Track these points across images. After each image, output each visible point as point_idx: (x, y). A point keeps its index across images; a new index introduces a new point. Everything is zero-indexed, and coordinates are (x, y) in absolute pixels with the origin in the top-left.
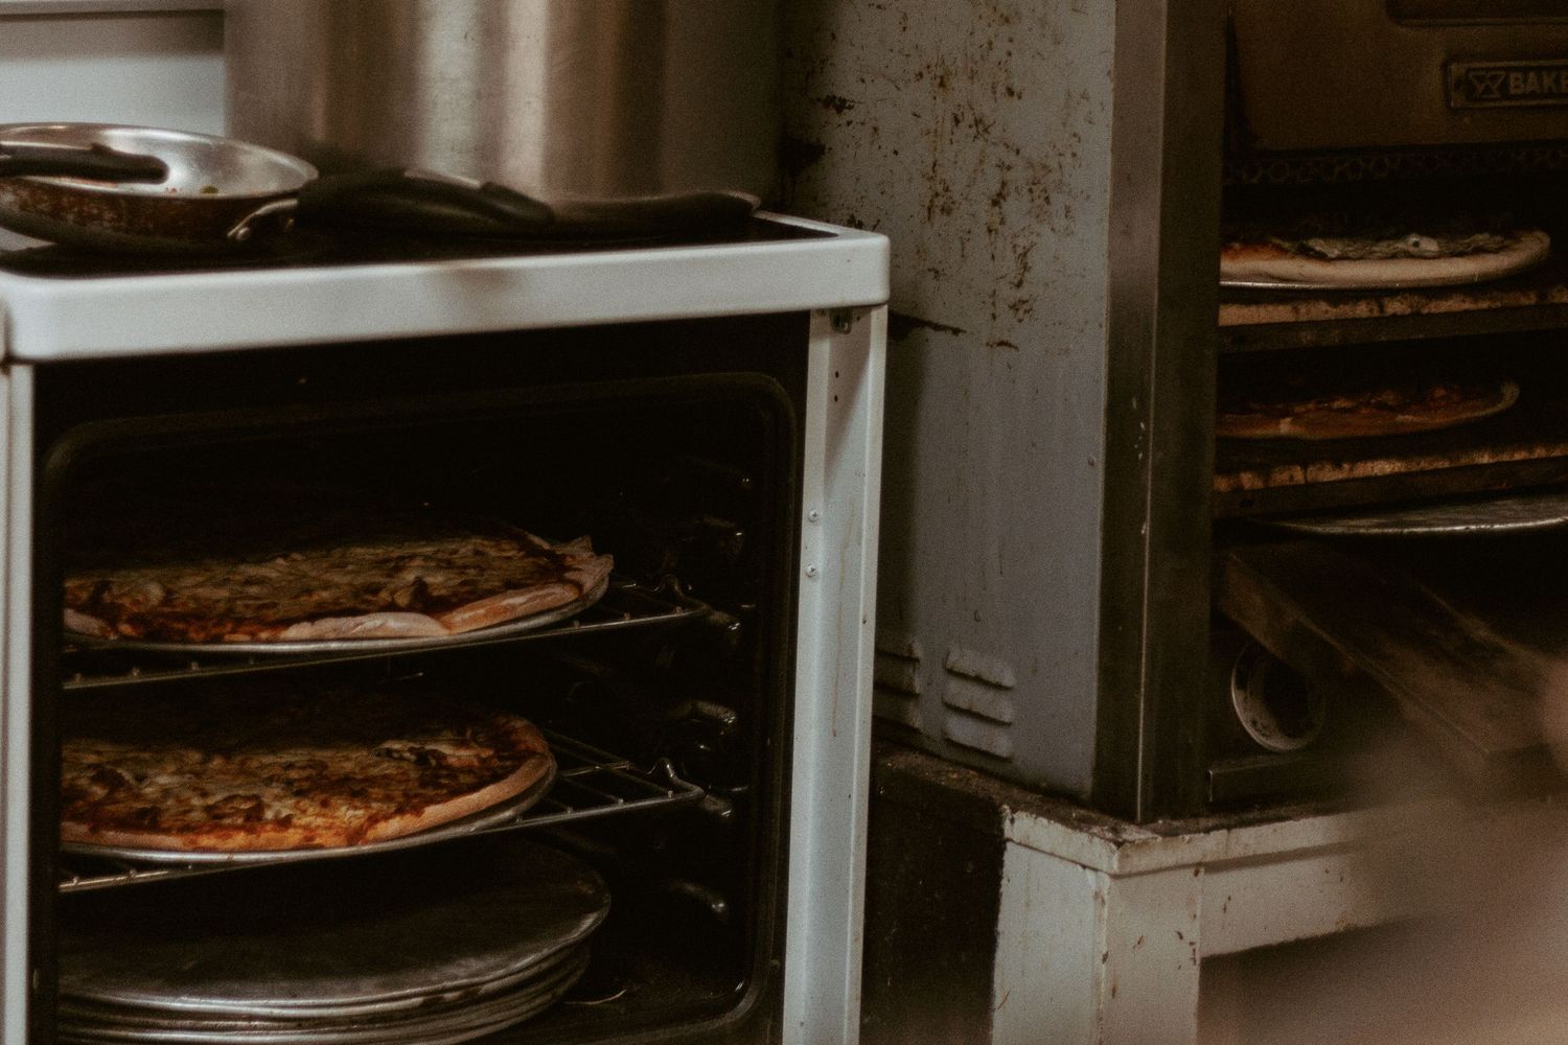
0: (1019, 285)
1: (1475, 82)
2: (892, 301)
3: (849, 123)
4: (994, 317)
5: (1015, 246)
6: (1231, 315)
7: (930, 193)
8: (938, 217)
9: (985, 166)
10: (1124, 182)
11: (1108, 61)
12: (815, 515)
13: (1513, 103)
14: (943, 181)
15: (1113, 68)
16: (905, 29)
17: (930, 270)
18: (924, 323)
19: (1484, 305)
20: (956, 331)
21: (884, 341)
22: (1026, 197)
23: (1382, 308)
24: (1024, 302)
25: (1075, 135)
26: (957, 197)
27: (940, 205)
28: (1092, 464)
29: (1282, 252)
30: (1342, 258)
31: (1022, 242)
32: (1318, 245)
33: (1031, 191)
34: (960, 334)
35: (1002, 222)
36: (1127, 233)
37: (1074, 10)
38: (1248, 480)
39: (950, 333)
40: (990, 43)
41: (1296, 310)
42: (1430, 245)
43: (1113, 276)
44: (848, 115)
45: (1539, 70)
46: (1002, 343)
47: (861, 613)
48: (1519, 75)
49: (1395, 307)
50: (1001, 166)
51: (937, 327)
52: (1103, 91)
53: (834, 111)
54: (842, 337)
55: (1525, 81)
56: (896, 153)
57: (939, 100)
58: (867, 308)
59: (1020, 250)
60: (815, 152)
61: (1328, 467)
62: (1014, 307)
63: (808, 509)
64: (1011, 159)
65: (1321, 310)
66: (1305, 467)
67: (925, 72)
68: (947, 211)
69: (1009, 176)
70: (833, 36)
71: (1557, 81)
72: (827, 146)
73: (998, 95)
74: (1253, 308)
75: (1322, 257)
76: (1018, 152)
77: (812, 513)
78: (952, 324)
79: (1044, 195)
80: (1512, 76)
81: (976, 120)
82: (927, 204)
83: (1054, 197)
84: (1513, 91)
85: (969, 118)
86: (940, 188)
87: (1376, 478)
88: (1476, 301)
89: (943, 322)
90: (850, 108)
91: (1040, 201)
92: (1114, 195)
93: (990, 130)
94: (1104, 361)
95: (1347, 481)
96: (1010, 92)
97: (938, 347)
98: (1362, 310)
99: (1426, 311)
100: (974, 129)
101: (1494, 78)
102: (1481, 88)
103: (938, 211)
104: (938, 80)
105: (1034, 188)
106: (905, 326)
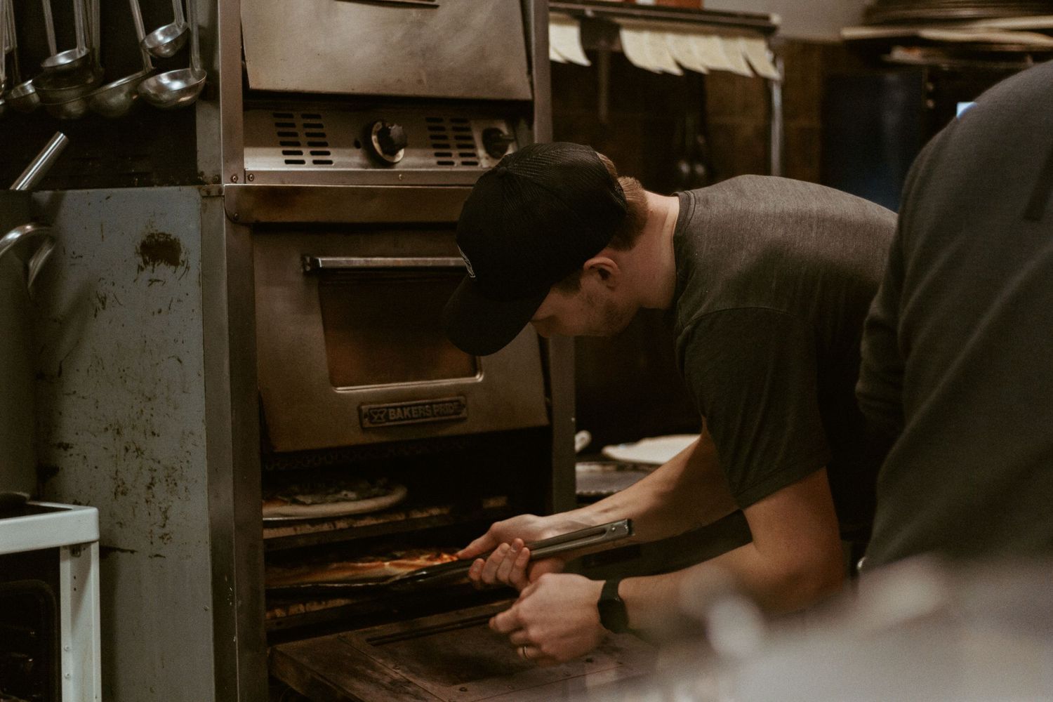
0: (164, 526)
1: (374, 415)
2: (101, 540)
3: (71, 455)
4: (152, 543)
5: (160, 508)
6: (268, 534)
7: (116, 486)
8: (120, 497)
9: (142, 470)
10: (214, 473)
11: (202, 415)
12: (68, 648)
13: (392, 423)
14: (122, 480)
15: (204, 419)
16: (97, 407)
17: (117, 523)
18: (115, 549)
19: (381, 521)
20: (132, 552)
21: (98, 560)
22: (165, 484)
23: (335, 526)
24: (167, 535)
25: (188, 452)
26: (129, 486)
27: (121, 491)
28: (206, 610)
29: (285, 503)
30: (313, 504)
31: (164, 505)
32: (301, 498)
33: (167, 480)
34: (135, 553)
35: (153, 497)
36: (217, 496)
37: (184, 392)
38: (279, 613)
39: (129, 553)
40: (142, 411)
41: (295, 530)
42: (352, 495)
43: (211, 518)
44: (70, 451)
45: (401, 407)
46: (157, 556)
47: (94, 694)
48: (393, 410)
49: (341, 525)
50: (151, 470)
51: (123, 551)
52: (200, 430)
53: (62, 449)
54: (76, 559)
55: (396, 413)
56: (96, 467)
57: (117, 440)
58: (88, 544)
59: (163, 510)
60: (55, 471)
61: (315, 603)
62: (162, 538)
63: (64, 646)
64: (155, 466)
65: (308, 529)
66: (304, 604)
67: (109, 428)
68: (124, 493)
69: (155, 474)
70: (60, 413)
71: (410, 412)
72: (60, 468)
73: (147, 436)
74: (276, 530)
75: (303, 504)
76: (159, 462)
77: (66, 646)
78: (130, 548)
79: (174, 482)
80: (391, 410)
81: (137, 449)
82: (114, 490)
83: (179, 482)
84: (391, 418)
85: (133, 448)
86: (120, 483)
87: (338, 607)
88: (377, 519)
89: (126, 548)
90: (71, 447)
91: (173, 485)
92: (209, 479)
93: (144, 453)
94: (209, 559)
95: (324, 610)
96: (154, 434)
97: (123, 559)
98: (326, 527)
99: (355, 526)
100: (136, 454)
101: (381, 412)
102: (376, 417)
103: (119, 494)
104: (116, 431)
105: (169, 479)
106: (107, 551)
